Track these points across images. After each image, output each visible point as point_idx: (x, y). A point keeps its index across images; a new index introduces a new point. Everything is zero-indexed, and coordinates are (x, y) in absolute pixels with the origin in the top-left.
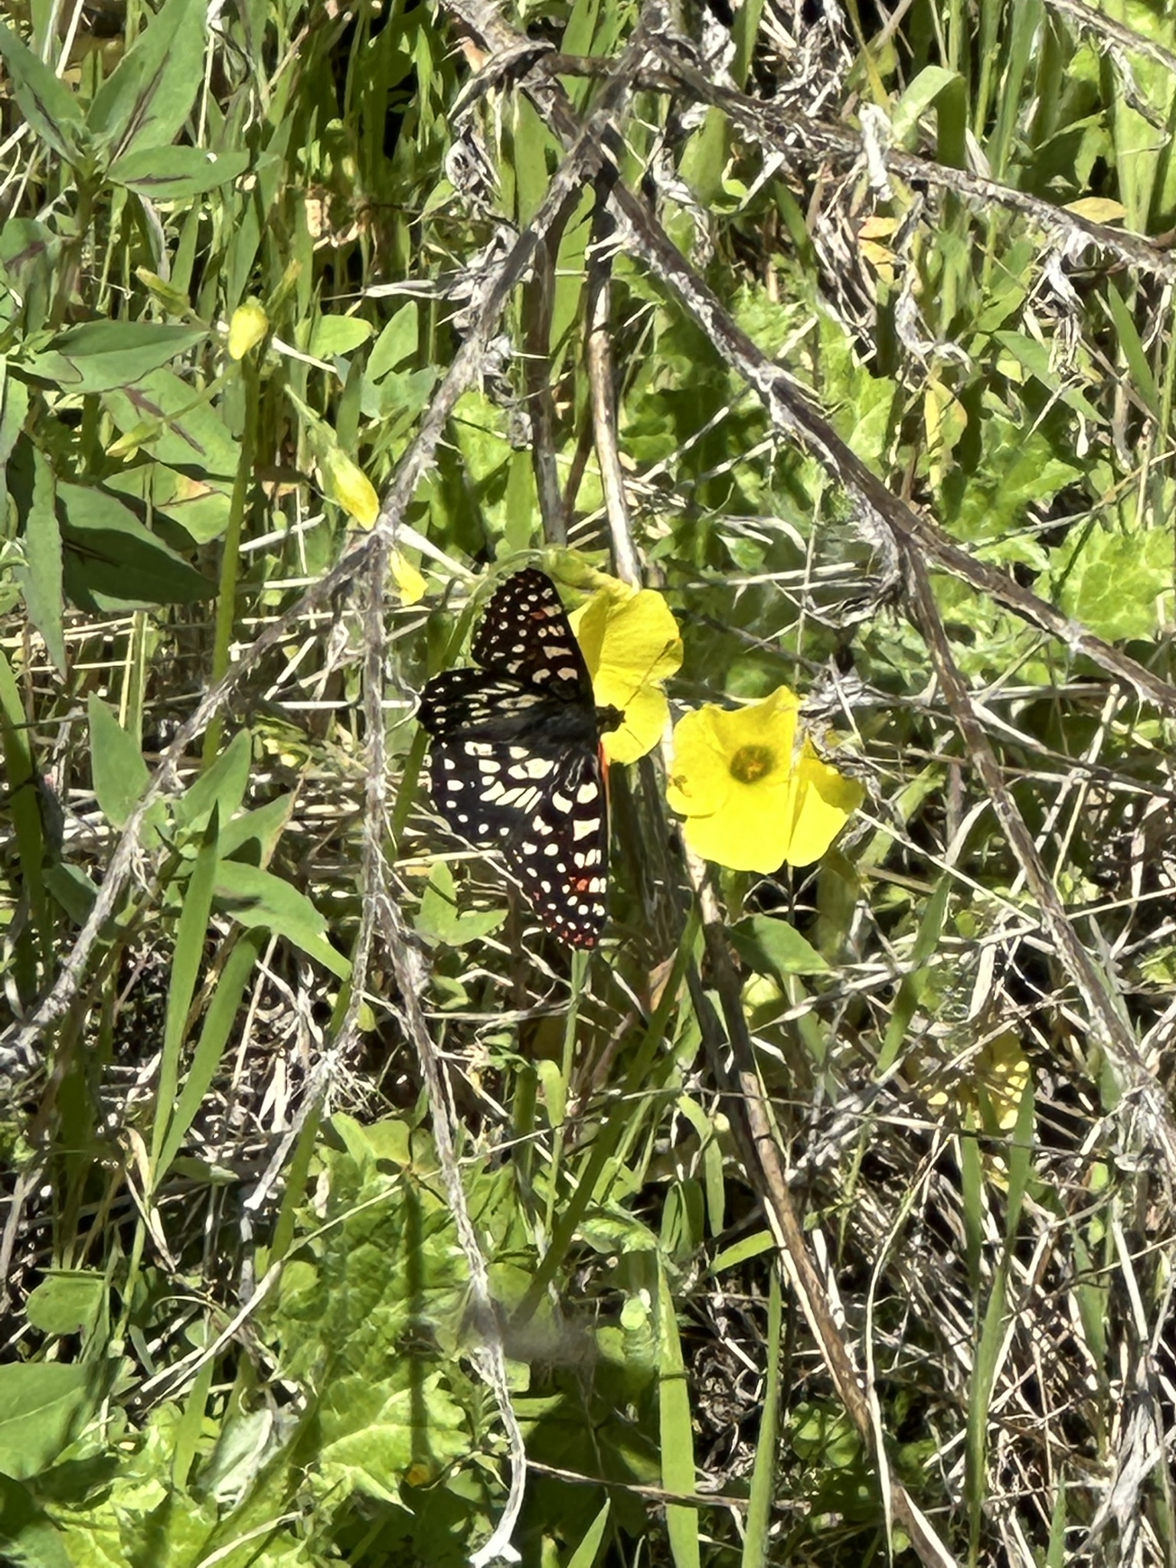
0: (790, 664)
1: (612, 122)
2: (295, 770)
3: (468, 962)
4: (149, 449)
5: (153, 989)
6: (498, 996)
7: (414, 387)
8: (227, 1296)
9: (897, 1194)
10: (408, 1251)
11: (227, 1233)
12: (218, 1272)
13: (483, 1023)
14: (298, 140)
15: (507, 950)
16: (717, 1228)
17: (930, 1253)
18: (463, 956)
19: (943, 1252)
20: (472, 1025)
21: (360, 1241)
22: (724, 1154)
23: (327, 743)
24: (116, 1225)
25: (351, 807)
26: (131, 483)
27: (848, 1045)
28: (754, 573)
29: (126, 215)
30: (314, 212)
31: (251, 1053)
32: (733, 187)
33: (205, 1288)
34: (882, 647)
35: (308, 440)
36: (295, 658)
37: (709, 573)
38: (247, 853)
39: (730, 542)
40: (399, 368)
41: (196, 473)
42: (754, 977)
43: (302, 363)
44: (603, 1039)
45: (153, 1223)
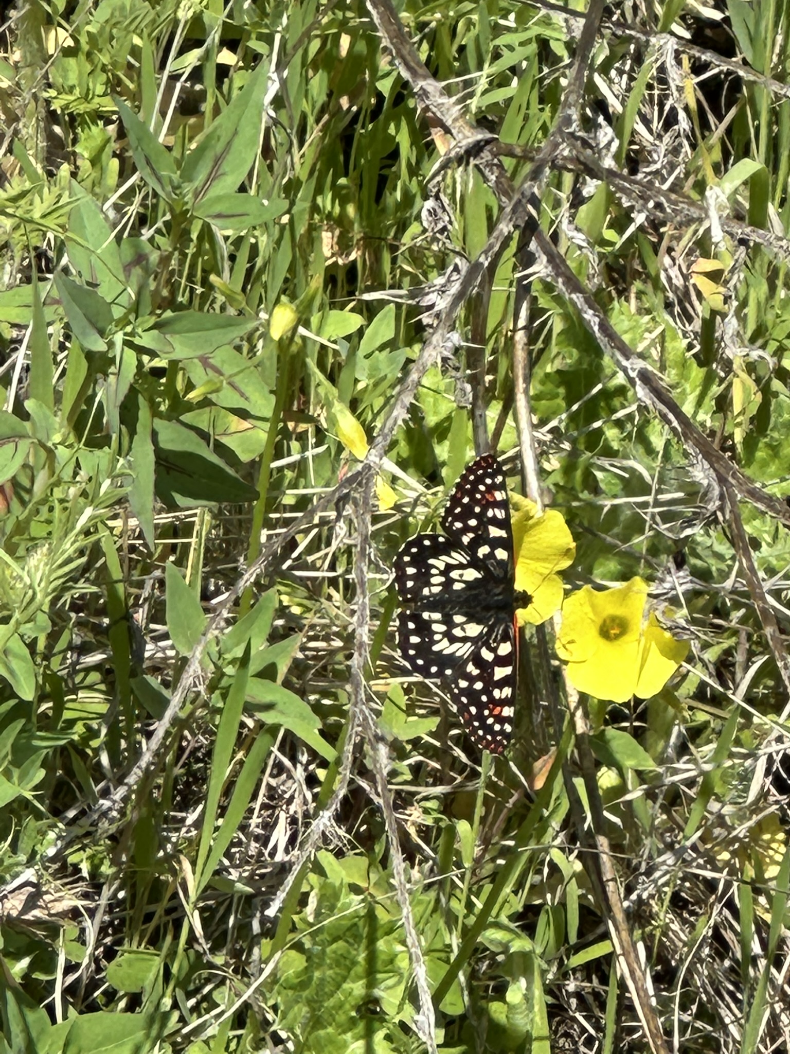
0: (638, 559)
1: (536, 190)
2: (300, 617)
3: (411, 751)
4: (213, 397)
5: (198, 760)
6: (429, 774)
7: (392, 361)
8: (241, 971)
9: (692, 919)
10: (367, 947)
11: (243, 927)
12: (236, 954)
13: (419, 793)
14: (319, 190)
15: (438, 744)
16: (573, 938)
17: (714, 960)
18: (409, 747)
19: (722, 960)
20: (413, 794)
21: (335, 940)
22: (579, 887)
23: (323, 600)
24: (170, 918)
25: (338, 643)
26: (201, 419)
27: (664, 817)
28: (615, 496)
29: (200, 238)
30: (327, 240)
31: (264, 807)
32: (610, 234)
33: (227, 964)
34: (699, 550)
35: (317, 394)
36: (303, 543)
37: (585, 495)
38: (269, 673)
39: (599, 475)
40: (382, 348)
41: (243, 414)
42: (604, 769)
43: (315, 342)
44: (500, 807)
45: (196, 920)
